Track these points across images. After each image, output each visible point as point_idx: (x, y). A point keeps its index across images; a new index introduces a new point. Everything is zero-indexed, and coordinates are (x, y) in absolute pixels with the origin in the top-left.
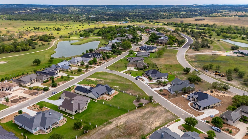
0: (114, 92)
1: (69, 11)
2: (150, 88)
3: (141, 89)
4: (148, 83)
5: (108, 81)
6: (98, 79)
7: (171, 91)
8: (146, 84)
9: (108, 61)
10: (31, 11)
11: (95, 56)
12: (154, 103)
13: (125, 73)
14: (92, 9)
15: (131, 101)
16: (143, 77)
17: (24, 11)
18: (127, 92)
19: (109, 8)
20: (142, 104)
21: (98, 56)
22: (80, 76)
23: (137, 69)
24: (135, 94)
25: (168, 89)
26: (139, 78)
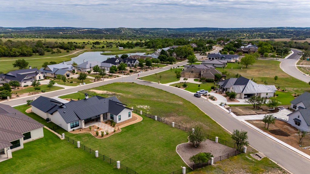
0: (129, 116)
1: (121, 32)
2: (232, 114)
3: (206, 115)
4: (225, 104)
5: (130, 96)
6: (110, 92)
7: (299, 125)
8: (221, 105)
9: (147, 71)
10: (78, 31)
11: (126, 63)
12: (250, 157)
13: (174, 86)
14: (150, 31)
15: (170, 145)
16: (212, 94)
17: (70, 32)
18: (166, 119)
19: (171, 31)
20: (209, 156)
21: (131, 63)
22: (78, 86)
23: (200, 81)
24: (188, 126)
25: (288, 118)
26: (203, 95)
